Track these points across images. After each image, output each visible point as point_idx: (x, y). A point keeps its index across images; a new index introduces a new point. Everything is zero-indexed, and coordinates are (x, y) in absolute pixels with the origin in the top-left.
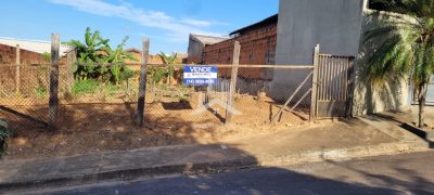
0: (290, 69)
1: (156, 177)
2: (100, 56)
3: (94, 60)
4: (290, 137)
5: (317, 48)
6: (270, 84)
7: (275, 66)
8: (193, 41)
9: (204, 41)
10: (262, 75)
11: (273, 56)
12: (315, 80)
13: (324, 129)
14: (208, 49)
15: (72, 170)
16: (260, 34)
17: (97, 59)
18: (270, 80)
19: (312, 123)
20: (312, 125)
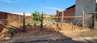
0: (78, 17)
1: (43, 42)
2: (38, 16)
3: (37, 17)
4: (77, 33)
5: (84, 12)
6: (74, 21)
7: (75, 17)
8: (57, 11)
9: (60, 11)
10: (72, 19)
11: (74, 14)
12: (83, 20)
13: (86, 31)
14: (60, 13)
15: (26, 40)
16: (72, 9)
17: (37, 16)
18: (74, 20)
19: (83, 30)
20: (83, 31)
